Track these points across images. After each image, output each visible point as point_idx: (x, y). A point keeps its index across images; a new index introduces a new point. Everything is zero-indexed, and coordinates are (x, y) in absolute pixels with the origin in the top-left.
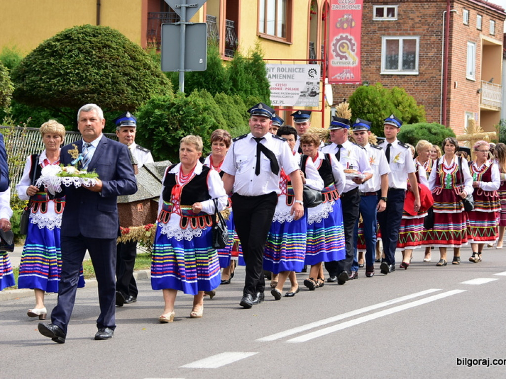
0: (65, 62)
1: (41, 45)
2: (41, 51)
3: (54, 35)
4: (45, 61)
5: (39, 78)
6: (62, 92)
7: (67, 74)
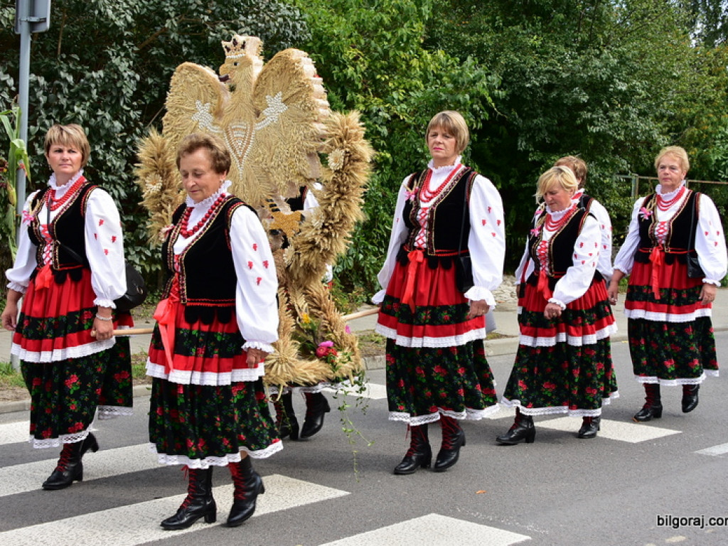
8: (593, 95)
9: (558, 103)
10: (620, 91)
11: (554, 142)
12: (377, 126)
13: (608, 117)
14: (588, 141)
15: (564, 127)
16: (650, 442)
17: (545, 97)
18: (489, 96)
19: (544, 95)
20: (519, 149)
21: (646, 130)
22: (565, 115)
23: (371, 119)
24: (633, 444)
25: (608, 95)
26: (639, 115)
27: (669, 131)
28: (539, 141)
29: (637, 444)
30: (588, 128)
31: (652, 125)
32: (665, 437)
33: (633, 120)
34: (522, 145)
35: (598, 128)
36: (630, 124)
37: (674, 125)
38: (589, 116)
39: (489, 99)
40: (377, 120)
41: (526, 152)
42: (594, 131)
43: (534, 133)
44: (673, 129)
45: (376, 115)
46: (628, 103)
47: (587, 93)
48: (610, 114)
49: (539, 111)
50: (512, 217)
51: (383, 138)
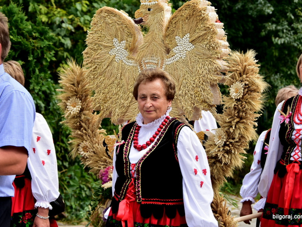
12: (60, 37)
14: (273, 53)
15: (249, 39)
22: (250, 26)
23: (53, 31)
30: (273, 39)
35: (283, 40)
38: (274, 28)
40: (61, 31)
42: (279, 43)
45: (60, 26)
51: (67, 50)
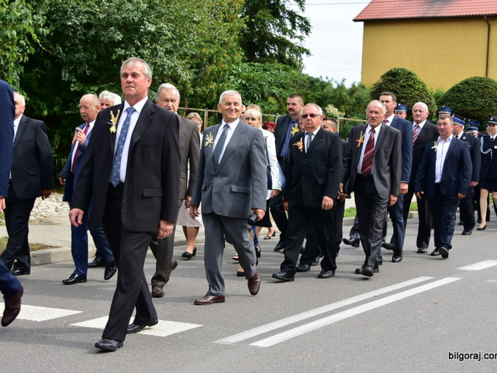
0: (465, 95)
1: (453, 87)
2: (453, 90)
3: (460, 81)
4: (455, 95)
5: (451, 103)
6: (463, 110)
7: (466, 101)
8: (126, 34)
9: (96, 41)
10: (150, 32)
11: (93, 75)
13: (139, 54)
16: (175, 335)
17: (85, 34)
18: (35, 33)
19: (84, 33)
20: (63, 79)
21: (171, 66)
24: (162, 338)
25: (139, 35)
26: (166, 53)
27: (192, 68)
28: (80, 73)
29: (165, 337)
31: (177, 62)
32: (189, 331)
33: (160, 57)
34: (65, 76)
36: (158, 61)
37: (195, 62)
39: (35, 36)
41: (69, 83)
43: (76, 66)
44: (194, 66)
46: (156, 42)
47: (121, 32)
48: (141, 51)
49: (80, 47)
50: (56, 140)
